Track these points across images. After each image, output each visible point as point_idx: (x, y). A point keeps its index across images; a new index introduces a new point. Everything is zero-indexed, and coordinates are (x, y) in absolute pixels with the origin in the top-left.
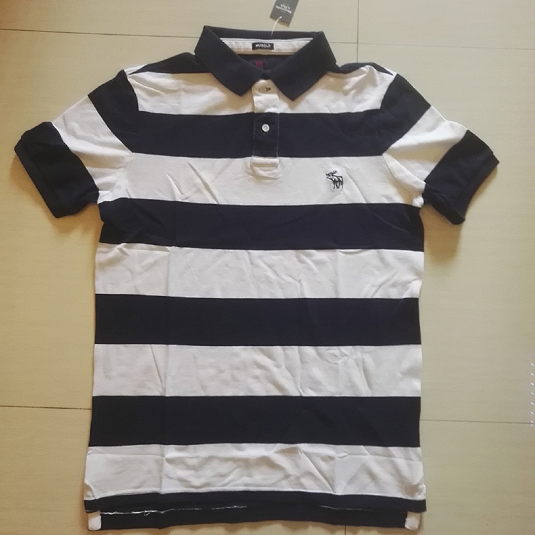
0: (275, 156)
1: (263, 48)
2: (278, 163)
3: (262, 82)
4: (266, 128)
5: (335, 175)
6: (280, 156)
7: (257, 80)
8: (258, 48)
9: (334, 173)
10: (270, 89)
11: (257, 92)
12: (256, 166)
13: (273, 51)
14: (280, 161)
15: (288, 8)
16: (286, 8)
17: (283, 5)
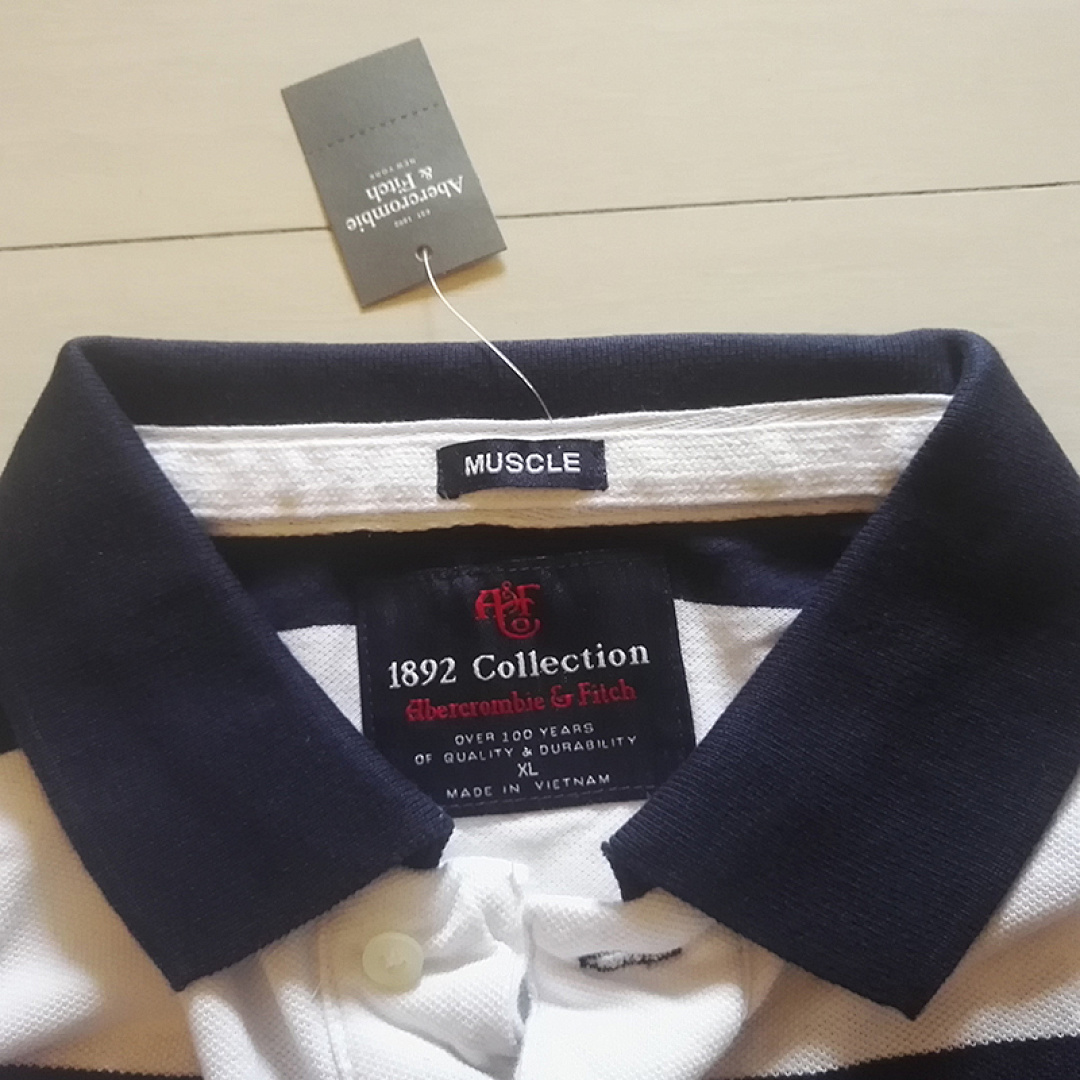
1: (525, 482)
8: (484, 482)
13: (599, 499)
15: (416, 178)
16: (413, 186)
17: (377, 181)
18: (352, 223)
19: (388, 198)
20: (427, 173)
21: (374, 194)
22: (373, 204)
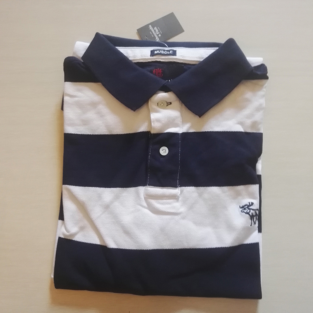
0: (175, 186)
2: (178, 194)
3: (162, 95)
4: (164, 151)
5: (251, 207)
6: (181, 185)
7: (154, 93)
8: (157, 54)
9: (250, 206)
10: (171, 103)
11: (155, 107)
12: (152, 199)
13: (175, 57)
14: (182, 192)
15: (158, 34)
16: (157, 34)
17: (157, 28)
18: (150, 26)
19: (155, 31)
20: (160, 35)
21: (155, 28)
22: (154, 28)
